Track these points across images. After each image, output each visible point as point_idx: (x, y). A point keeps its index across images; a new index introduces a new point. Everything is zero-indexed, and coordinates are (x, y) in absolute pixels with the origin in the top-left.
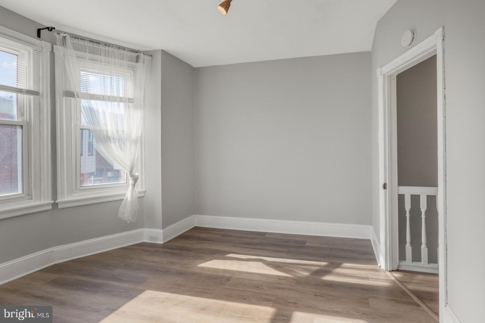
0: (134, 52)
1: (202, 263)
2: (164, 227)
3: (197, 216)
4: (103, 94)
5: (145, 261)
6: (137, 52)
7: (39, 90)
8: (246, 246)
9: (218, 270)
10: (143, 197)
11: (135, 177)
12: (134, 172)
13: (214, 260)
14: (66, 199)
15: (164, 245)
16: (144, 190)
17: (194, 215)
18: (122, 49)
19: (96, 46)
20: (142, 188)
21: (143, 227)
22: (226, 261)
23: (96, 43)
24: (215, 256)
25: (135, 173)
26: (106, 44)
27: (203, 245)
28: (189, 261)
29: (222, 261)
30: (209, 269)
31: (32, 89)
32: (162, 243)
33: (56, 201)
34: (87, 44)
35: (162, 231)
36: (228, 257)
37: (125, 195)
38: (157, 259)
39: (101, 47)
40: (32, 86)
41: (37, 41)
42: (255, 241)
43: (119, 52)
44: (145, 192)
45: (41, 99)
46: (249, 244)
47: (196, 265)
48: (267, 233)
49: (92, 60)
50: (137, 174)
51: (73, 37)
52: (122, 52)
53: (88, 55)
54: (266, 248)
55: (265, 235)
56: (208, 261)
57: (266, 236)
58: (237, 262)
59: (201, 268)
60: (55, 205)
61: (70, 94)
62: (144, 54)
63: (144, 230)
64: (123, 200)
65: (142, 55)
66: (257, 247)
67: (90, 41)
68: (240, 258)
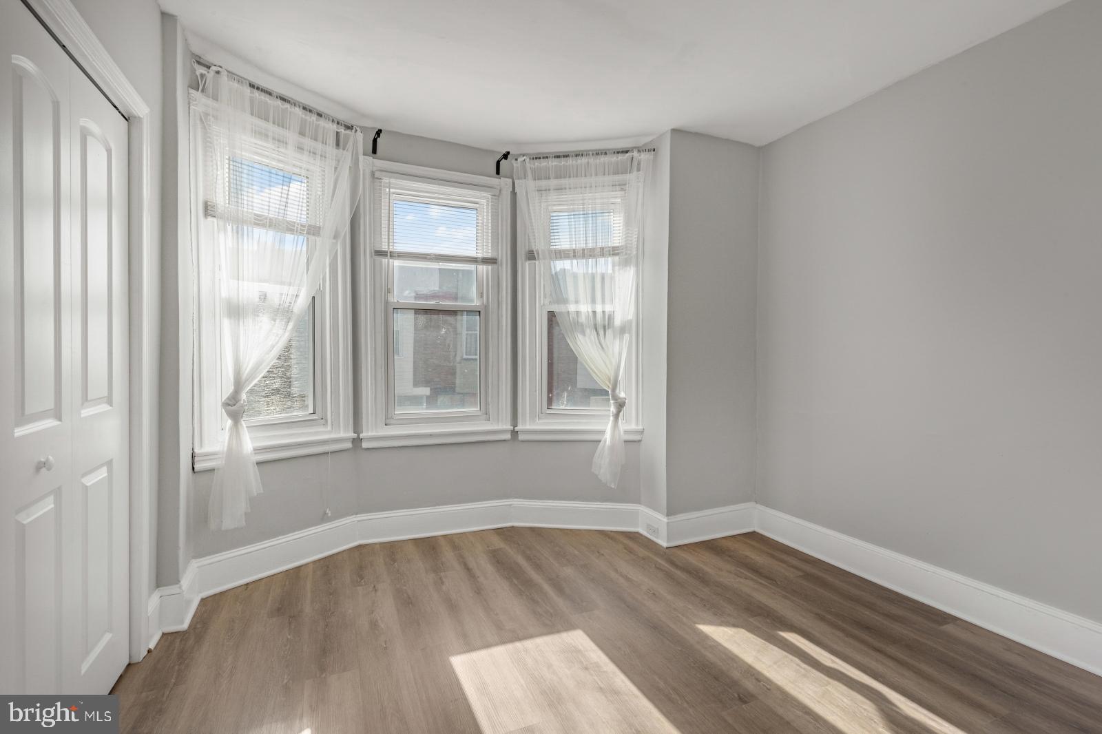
0: (623, 152)
1: (711, 623)
2: (670, 512)
3: (759, 507)
4: (574, 247)
5: (616, 571)
6: (627, 152)
7: (498, 255)
8: (857, 632)
9: (733, 659)
10: (640, 441)
11: (619, 400)
12: (617, 391)
13: (742, 631)
14: (528, 427)
15: (667, 551)
16: (640, 427)
17: (751, 505)
18: (602, 154)
19: (563, 162)
20: (637, 424)
21: (638, 502)
22: (771, 646)
23: (564, 156)
24: (751, 620)
25: (619, 393)
26: (578, 155)
27: (742, 580)
28: (689, 606)
29: (759, 641)
30: (716, 647)
31: (490, 255)
32: (664, 544)
33: (516, 428)
34: (553, 163)
35: (665, 520)
36: (783, 637)
37: (603, 432)
38: (636, 575)
39: (571, 162)
40: (490, 251)
41: (495, 181)
42: (897, 628)
43: (598, 161)
44: (642, 432)
45: (500, 268)
46: (868, 628)
47: (695, 623)
48: (955, 619)
49: (559, 189)
50: (622, 395)
51: (533, 159)
52: (602, 159)
53: (553, 183)
54: (924, 667)
55: (949, 623)
56: (727, 624)
57: (949, 628)
58: (798, 665)
59: (701, 633)
60: (514, 433)
61: (531, 256)
62: (639, 151)
63: (642, 509)
64: (600, 441)
65: (635, 154)
66: (891, 650)
67: (555, 157)
68: (813, 657)
